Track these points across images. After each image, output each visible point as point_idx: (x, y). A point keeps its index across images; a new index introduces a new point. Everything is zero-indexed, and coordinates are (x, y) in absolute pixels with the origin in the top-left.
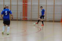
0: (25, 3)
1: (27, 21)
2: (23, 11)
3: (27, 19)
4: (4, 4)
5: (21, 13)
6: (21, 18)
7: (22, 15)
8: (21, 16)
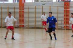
0: (67, 9)
1: (69, 29)
2: (65, 18)
3: (69, 28)
4: (42, 11)
5: (62, 20)
6: (62, 26)
7: (63, 23)
8: (62, 25)
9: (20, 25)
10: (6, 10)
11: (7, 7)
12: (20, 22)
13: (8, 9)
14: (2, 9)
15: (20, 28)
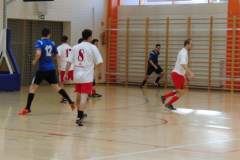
6: (221, 81)
8: (221, 76)
9: (228, 82)
10: (183, 30)
11: (186, 17)
12: (228, 70)
13: (189, 24)
14: (168, 24)
15: (229, 91)
